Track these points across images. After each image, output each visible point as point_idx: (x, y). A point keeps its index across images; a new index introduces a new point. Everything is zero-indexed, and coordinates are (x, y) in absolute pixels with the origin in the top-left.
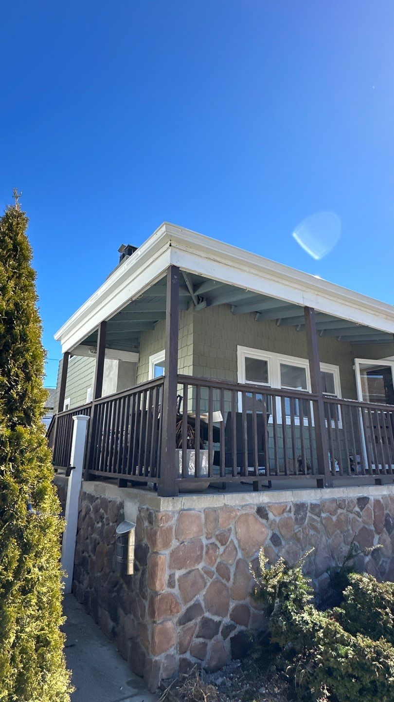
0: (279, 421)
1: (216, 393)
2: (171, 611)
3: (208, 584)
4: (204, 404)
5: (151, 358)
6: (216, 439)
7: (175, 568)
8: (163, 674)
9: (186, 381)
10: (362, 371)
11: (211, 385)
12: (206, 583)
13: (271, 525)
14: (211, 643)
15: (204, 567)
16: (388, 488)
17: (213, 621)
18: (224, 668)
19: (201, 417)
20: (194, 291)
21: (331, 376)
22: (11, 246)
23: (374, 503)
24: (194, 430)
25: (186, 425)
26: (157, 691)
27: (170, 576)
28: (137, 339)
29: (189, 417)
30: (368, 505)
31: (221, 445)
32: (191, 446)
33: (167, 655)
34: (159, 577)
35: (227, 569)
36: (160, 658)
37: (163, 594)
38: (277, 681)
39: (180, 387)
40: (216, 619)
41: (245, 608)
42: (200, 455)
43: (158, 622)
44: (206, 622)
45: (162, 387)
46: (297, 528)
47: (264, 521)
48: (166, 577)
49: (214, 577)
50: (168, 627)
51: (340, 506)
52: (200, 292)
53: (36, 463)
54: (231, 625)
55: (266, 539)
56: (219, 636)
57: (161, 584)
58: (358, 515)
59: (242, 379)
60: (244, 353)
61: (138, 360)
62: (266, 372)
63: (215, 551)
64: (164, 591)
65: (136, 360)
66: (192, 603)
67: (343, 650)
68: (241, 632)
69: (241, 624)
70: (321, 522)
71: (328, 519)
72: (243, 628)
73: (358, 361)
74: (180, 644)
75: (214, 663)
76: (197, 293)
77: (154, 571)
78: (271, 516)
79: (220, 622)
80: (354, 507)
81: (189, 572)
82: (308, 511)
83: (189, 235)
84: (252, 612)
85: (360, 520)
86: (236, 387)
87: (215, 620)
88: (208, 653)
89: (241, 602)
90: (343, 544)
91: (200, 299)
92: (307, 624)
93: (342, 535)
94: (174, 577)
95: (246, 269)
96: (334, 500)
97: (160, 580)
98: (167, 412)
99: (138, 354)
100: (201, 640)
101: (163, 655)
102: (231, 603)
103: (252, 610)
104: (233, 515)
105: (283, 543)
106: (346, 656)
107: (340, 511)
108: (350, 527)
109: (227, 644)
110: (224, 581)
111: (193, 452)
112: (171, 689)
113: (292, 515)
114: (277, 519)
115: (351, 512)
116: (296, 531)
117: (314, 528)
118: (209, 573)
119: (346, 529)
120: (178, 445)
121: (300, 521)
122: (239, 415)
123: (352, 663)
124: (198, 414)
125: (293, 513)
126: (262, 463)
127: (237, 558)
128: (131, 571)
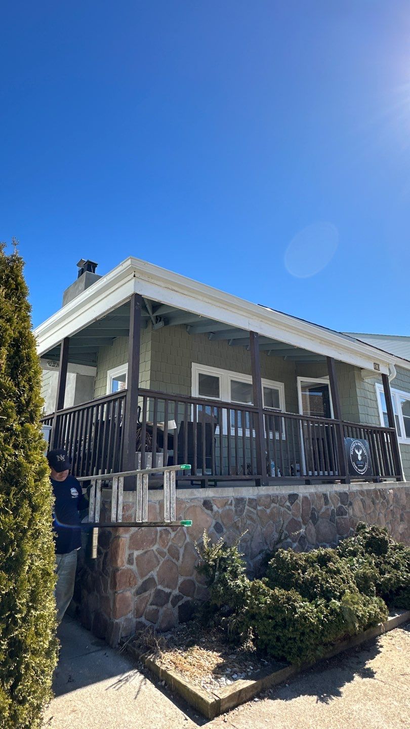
0: (225, 432)
1: (172, 405)
2: (130, 584)
3: (161, 562)
4: (161, 415)
5: (109, 372)
6: (171, 447)
7: (133, 549)
8: (122, 633)
9: (145, 393)
10: (303, 388)
11: (167, 398)
12: (159, 562)
13: (215, 515)
14: (162, 610)
15: (158, 548)
16: (315, 487)
17: (165, 592)
18: (173, 630)
19: (158, 425)
20: (153, 312)
21: (276, 392)
22: (14, 286)
23: (303, 499)
24: (152, 437)
25: (145, 432)
26: (117, 646)
27: (129, 555)
28: (95, 353)
29: (147, 425)
30: (297, 501)
31: (174, 452)
32: (149, 450)
33: (126, 618)
34: (120, 556)
35: (178, 550)
36: (120, 621)
37: (123, 570)
38: (214, 633)
39: (141, 399)
40: (167, 590)
41: (192, 583)
42: (157, 457)
43: (119, 592)
44: (159, 592)
45: (125, 399)
46: (236, 519)
47: (209, 512)
48: (126, 556)
49: (166, 557)
50: (127, 595)
51: (273, 501)
52: (158, 313)
53: (39, 451)
54: (179, 595)
55: (210, 526)
56: (170, 605)
57: (122, 562)
58: (289, 508)
59: (195, 393)
60: (197, 369)
61: (95, 374)
62: (218, 388)
63: (167, 536)
64: (124, 567)
65: (94, 374)
66: (147, 577)
67: (263, 599)
68: (188, 602)
69: (188, 596)
70: (257, 514)
71: (263, 511)
72: (189, 598)
73: (300, 379)
74: (137, 610)
75: (164, 626)
76: (155, 315)
77: (117, 551)
78: (215, 508)
79: (170, 593)
80: (286, 502)
81: (146, 552)
82: (246, 505)
83: (151, 268)
84: (197, 586)
85: (290, 513)
86: (190, 400)
87: (166, 592)
88: (160, 618)
89: (188, 578)
90: (274, 532)
91: (158, 319)
92: (240, 587)
93: (274, 525)
94: (133, 556)
95: (200, 298)
96: (268, 496)
97: (121, 558)
98: (129, 420)
99: (96, 368)
100: (154, 607)
101: (123, 618)
102: (179, 579)
103: (197, 584)
104: (183, 506)
105: (225, 530)
106: (266, 603)
107: (273, 505)
108: (281, 519)
109: (176, 611)
110: (174, 560)
111: (149, 455)
112: (129, 643)
113: (233, 508)
114: (220, 511)
115: (283, 506)
116: (236, 521)
117: (251, 519)
118: (161, 553)
119: (278, 520)
120: (137, 448)
121: (239, 512)
122: (190, 424)
123: (269, 607)
124: (155, 423)
125: (233, 506)
126: (209, 466)
127: (186, 542)
128: (95, 555)
